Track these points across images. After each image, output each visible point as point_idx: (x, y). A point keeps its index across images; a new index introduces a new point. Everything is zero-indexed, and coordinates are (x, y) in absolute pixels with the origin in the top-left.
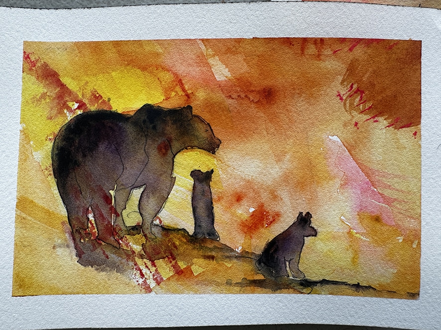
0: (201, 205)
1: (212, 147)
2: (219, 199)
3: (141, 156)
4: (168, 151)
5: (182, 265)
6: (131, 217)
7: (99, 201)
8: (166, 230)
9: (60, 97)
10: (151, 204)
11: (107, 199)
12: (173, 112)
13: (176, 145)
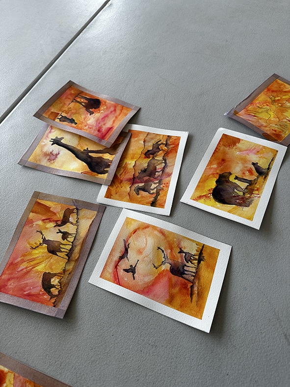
0: (243, 180)
1: (230, 174)
2: (243, 177)
3: (227, 186)
4: (228, 181)
5: (256, 189)
6: (241, 194)
7: (235, 198)
8: (246, 188)
9: (206, 197)
10: (239, 189)
12: (219, 178)
13: (227, 179)
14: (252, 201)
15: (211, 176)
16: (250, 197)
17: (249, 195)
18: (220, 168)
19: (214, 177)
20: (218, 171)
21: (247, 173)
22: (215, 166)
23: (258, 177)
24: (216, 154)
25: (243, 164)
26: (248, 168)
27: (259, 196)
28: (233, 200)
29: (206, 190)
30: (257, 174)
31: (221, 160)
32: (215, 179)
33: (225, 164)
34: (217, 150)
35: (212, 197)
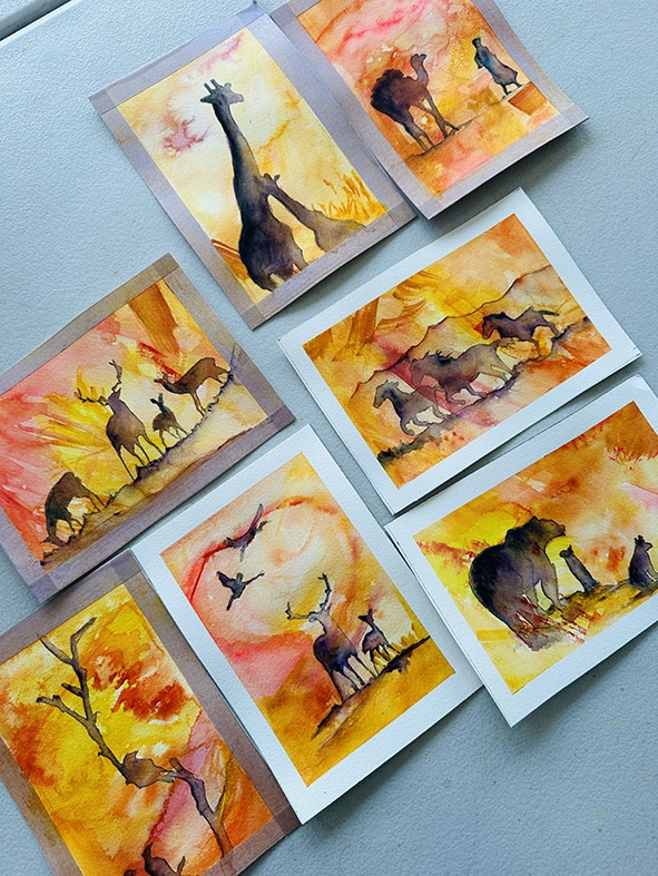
0: (578, 570)
1: (561, 533)
2: (585, 560)
3: (526, 563)
4: (538, 550)
5: (591, 614)
6: (545, 604)
7: (522, 606)
8: (568, 598)
9: (455, 557)
10: (550, 588)
11: (524, 601)
12: (526, 526)
13: (541, 544)
14: (556, 639)
15: (509, 507)
16: (558, 627)
17: (560, 620)
18: (547, 501)
19: (515, 515)
20: (536, 506)
21: (604, 558)
22: (539, 486)
23: (621, 585)
24: (568, 454)
25: (614, 525)
26: (617, 546)
27: (582, 636)
28: (512, 610)
29: (469, 541)
30: (624, 573)
31: (569, 476)
32: (512, 524)
33: (570, 497)
34: (580, 443)
35: (469, 565)
